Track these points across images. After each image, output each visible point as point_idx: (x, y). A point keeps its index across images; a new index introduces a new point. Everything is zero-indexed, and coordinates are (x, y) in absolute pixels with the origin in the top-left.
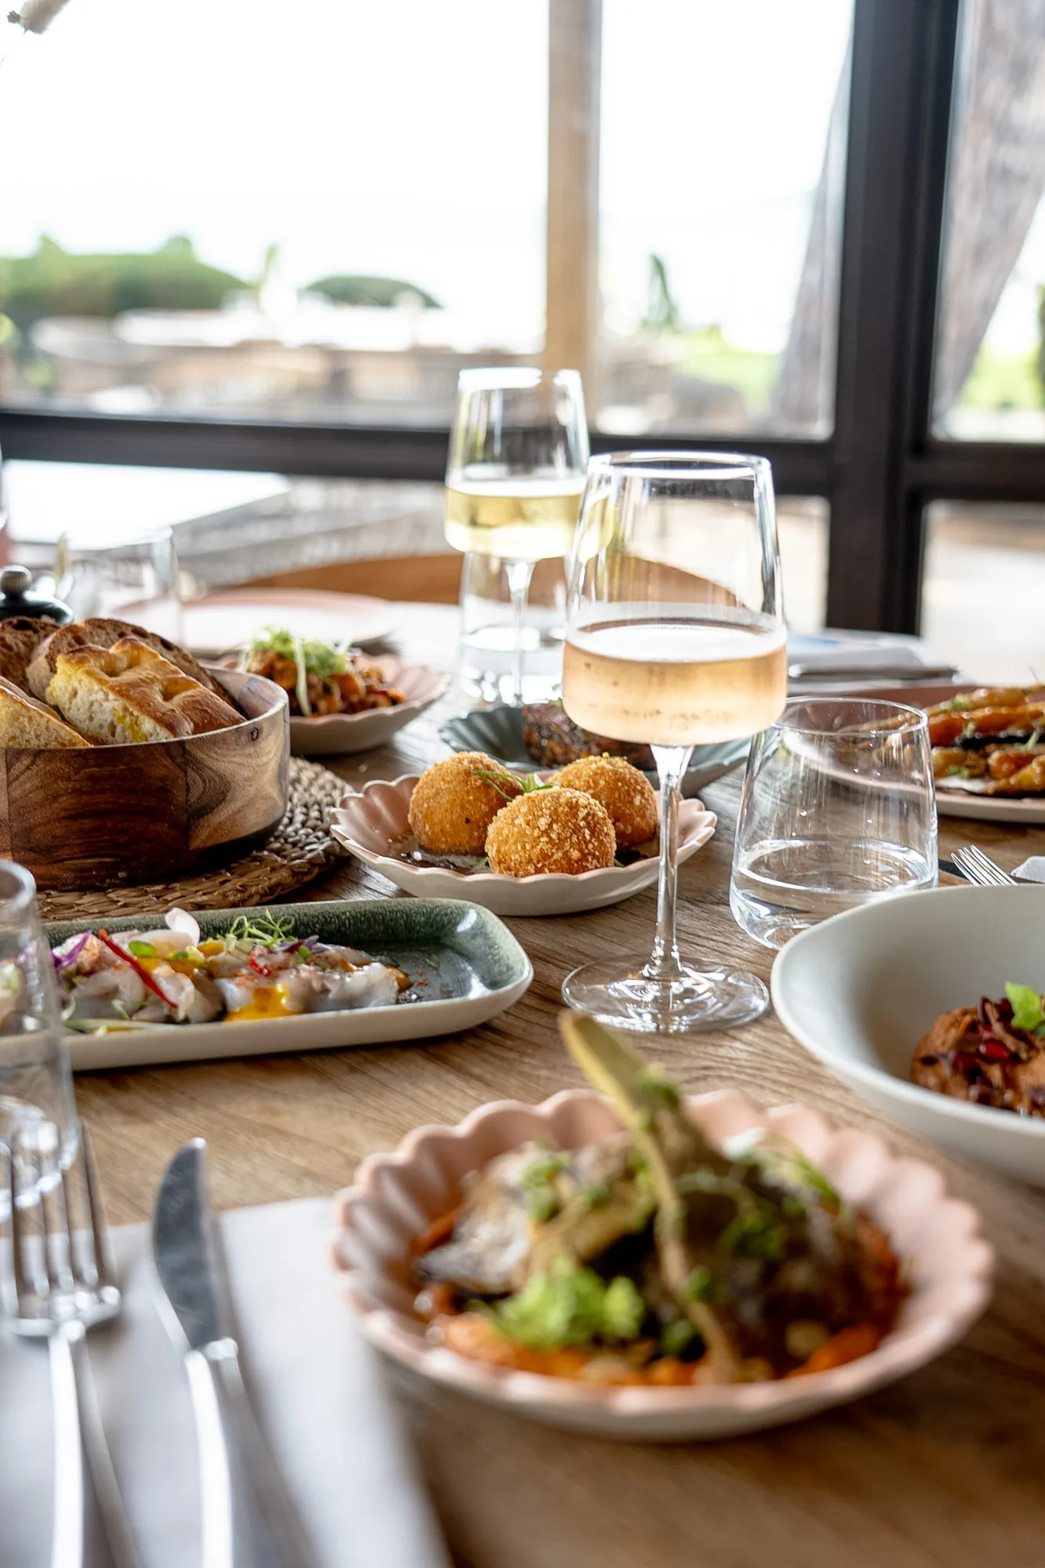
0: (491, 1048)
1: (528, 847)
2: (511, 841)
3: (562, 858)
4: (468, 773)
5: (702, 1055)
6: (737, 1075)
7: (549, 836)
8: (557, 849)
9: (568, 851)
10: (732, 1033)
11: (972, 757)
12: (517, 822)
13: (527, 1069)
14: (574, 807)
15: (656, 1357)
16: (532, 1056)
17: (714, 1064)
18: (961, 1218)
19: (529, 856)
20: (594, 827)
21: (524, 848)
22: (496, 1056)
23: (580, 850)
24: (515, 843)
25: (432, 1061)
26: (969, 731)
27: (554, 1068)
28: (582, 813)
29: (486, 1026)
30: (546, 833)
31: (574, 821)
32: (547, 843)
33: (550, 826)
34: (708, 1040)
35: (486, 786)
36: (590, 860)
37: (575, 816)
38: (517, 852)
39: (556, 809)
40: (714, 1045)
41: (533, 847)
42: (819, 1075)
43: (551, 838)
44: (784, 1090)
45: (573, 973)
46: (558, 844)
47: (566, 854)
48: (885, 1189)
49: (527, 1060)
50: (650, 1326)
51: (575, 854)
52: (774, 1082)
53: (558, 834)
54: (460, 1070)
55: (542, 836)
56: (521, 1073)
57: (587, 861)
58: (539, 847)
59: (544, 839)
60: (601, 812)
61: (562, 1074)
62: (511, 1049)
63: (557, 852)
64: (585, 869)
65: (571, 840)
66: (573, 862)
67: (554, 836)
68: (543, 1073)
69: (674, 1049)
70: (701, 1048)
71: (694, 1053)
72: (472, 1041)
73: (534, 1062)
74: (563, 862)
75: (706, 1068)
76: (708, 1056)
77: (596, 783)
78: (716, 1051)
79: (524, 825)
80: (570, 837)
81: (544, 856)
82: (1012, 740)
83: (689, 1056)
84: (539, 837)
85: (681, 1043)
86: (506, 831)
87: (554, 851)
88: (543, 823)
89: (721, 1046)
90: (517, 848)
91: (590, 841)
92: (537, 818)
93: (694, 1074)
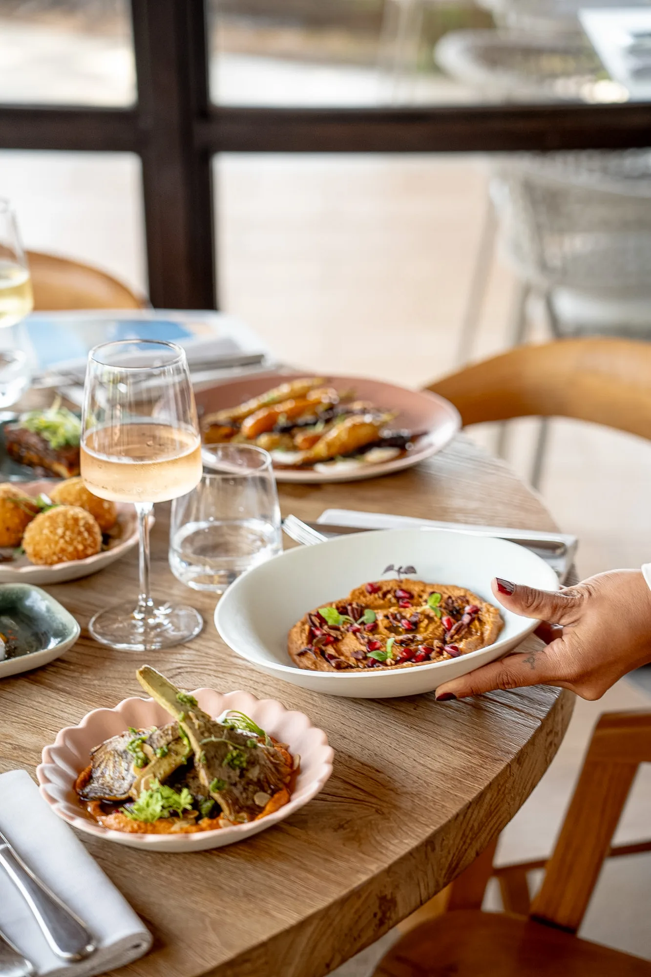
0: (63, 671)
5: (176, 661)
6: (195, 670)
10: (188, 645)
11: (286, 440)
13: (86, 681)
14: (76, 520)
15: (198, 818)
16: (87, 673)
17: (183, 665)
18: (319, 735)
20: (89, 529)
22: (67, 676)
25: (34, 684)
26: (282, 421)
27: (100, 679)
28: (82, 523)
29: (58, 660)
30: (63, 537)
33: (64, 533)
34: (174, 650)
40: (180, 654)
42: (235, 664)
44: (221, 675)
45: (93, 619)
46: (70, 542)
48: (283, 725)
49: (85, 676)
50: (195, 804)
51: (80, 547)
52: (215, 671)
54: (51, 687)
56: (84, 684)
59: (62, 541)
60: (91, 520)
61: (107, 682)
62: (74, 671)
64: (87, 556)
68: (96, 682)
69: (160, 659)
70: (174, 656)
71: (171, 660)
72: (52, 669)
73: (89, 677)
75: (179, 668)
76: (179, 661)
77: (81, 497)
78: (182, 657)
81: (63, 550)
82: (307, 425)
83: (168, 662)
85: (162, 655)
88: (60, 531)
89: (183, 654)
92: (55, 529)
93: (174, 672)
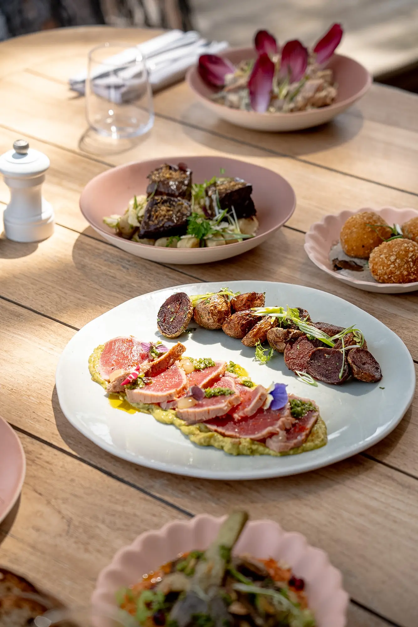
1: (385, 268)
2: (379, 264)
3: (400, 274)
4: (365, 224)
7: (394, 264)
8: (398, 270)
9: (402, 271)
12: (381, 256)
19: (386, 272)
21: (383, 268)
23: (408, 271)
24: (380, 265)
31: (406, 258)
32: (393, 268)
35: (373, 231)
36: (412, 275)
37: (407, 256)
38: (380, 270)
39: (399, 252)
41: (387, 269)
43: (395, 266)
47: (401, 272)
53: (399, 264)
55: (391, 264)
57: (411, 275)
58: (390, 269)
63: (397, 272)
65: (404, 267)
66: (404, 276)
67: (396, 265)
74: (400, 276)
79: (384, 259)
80: (404, 266)
84: (390, 265)
86: (376, 260)
87: (396, 271)
90: (380, 268)
91: (413, 267)
